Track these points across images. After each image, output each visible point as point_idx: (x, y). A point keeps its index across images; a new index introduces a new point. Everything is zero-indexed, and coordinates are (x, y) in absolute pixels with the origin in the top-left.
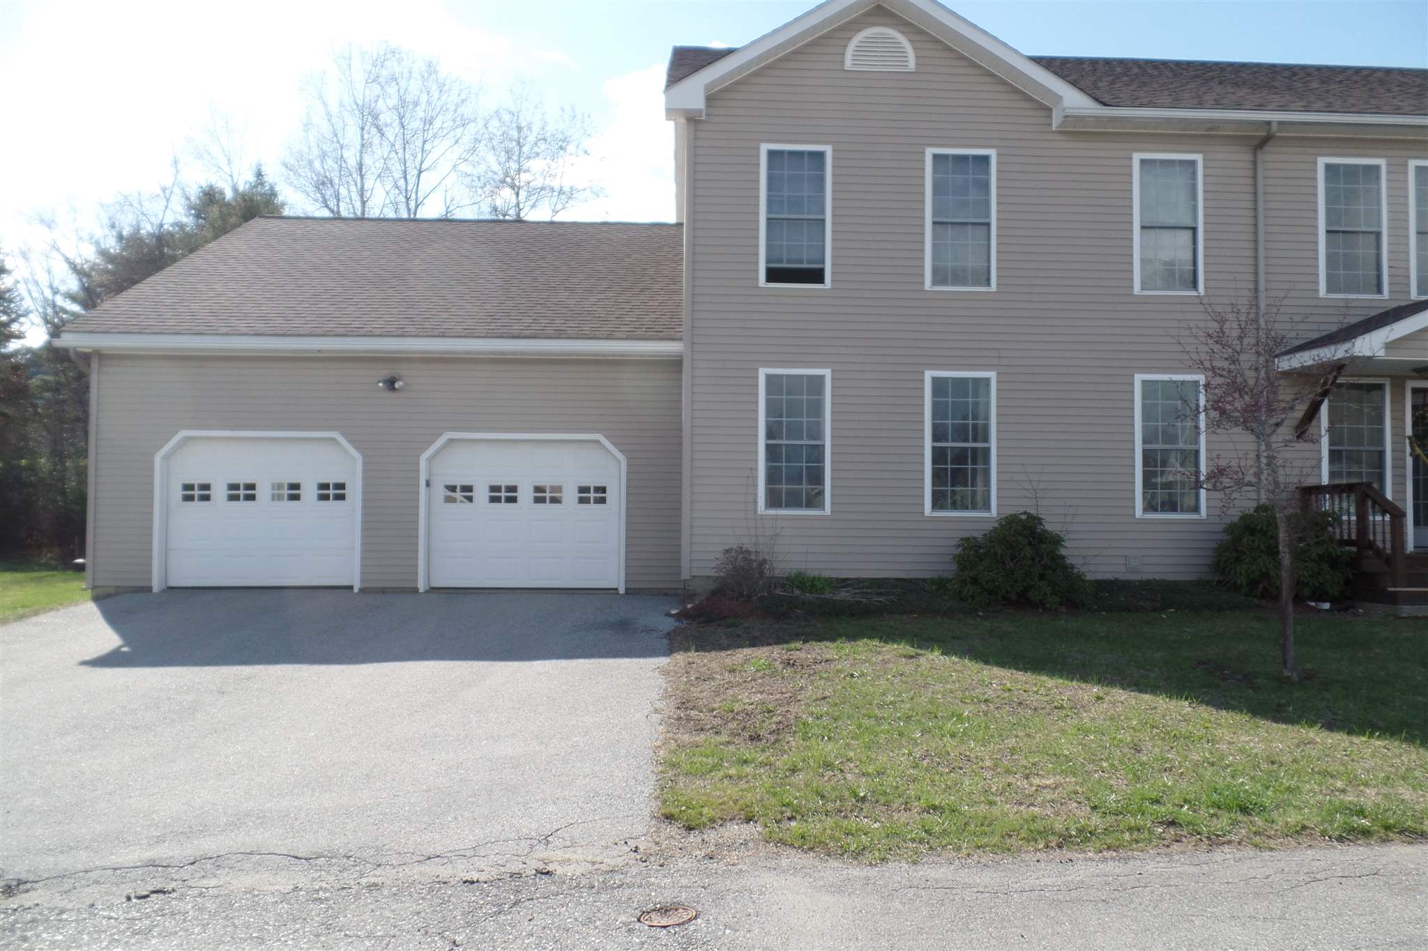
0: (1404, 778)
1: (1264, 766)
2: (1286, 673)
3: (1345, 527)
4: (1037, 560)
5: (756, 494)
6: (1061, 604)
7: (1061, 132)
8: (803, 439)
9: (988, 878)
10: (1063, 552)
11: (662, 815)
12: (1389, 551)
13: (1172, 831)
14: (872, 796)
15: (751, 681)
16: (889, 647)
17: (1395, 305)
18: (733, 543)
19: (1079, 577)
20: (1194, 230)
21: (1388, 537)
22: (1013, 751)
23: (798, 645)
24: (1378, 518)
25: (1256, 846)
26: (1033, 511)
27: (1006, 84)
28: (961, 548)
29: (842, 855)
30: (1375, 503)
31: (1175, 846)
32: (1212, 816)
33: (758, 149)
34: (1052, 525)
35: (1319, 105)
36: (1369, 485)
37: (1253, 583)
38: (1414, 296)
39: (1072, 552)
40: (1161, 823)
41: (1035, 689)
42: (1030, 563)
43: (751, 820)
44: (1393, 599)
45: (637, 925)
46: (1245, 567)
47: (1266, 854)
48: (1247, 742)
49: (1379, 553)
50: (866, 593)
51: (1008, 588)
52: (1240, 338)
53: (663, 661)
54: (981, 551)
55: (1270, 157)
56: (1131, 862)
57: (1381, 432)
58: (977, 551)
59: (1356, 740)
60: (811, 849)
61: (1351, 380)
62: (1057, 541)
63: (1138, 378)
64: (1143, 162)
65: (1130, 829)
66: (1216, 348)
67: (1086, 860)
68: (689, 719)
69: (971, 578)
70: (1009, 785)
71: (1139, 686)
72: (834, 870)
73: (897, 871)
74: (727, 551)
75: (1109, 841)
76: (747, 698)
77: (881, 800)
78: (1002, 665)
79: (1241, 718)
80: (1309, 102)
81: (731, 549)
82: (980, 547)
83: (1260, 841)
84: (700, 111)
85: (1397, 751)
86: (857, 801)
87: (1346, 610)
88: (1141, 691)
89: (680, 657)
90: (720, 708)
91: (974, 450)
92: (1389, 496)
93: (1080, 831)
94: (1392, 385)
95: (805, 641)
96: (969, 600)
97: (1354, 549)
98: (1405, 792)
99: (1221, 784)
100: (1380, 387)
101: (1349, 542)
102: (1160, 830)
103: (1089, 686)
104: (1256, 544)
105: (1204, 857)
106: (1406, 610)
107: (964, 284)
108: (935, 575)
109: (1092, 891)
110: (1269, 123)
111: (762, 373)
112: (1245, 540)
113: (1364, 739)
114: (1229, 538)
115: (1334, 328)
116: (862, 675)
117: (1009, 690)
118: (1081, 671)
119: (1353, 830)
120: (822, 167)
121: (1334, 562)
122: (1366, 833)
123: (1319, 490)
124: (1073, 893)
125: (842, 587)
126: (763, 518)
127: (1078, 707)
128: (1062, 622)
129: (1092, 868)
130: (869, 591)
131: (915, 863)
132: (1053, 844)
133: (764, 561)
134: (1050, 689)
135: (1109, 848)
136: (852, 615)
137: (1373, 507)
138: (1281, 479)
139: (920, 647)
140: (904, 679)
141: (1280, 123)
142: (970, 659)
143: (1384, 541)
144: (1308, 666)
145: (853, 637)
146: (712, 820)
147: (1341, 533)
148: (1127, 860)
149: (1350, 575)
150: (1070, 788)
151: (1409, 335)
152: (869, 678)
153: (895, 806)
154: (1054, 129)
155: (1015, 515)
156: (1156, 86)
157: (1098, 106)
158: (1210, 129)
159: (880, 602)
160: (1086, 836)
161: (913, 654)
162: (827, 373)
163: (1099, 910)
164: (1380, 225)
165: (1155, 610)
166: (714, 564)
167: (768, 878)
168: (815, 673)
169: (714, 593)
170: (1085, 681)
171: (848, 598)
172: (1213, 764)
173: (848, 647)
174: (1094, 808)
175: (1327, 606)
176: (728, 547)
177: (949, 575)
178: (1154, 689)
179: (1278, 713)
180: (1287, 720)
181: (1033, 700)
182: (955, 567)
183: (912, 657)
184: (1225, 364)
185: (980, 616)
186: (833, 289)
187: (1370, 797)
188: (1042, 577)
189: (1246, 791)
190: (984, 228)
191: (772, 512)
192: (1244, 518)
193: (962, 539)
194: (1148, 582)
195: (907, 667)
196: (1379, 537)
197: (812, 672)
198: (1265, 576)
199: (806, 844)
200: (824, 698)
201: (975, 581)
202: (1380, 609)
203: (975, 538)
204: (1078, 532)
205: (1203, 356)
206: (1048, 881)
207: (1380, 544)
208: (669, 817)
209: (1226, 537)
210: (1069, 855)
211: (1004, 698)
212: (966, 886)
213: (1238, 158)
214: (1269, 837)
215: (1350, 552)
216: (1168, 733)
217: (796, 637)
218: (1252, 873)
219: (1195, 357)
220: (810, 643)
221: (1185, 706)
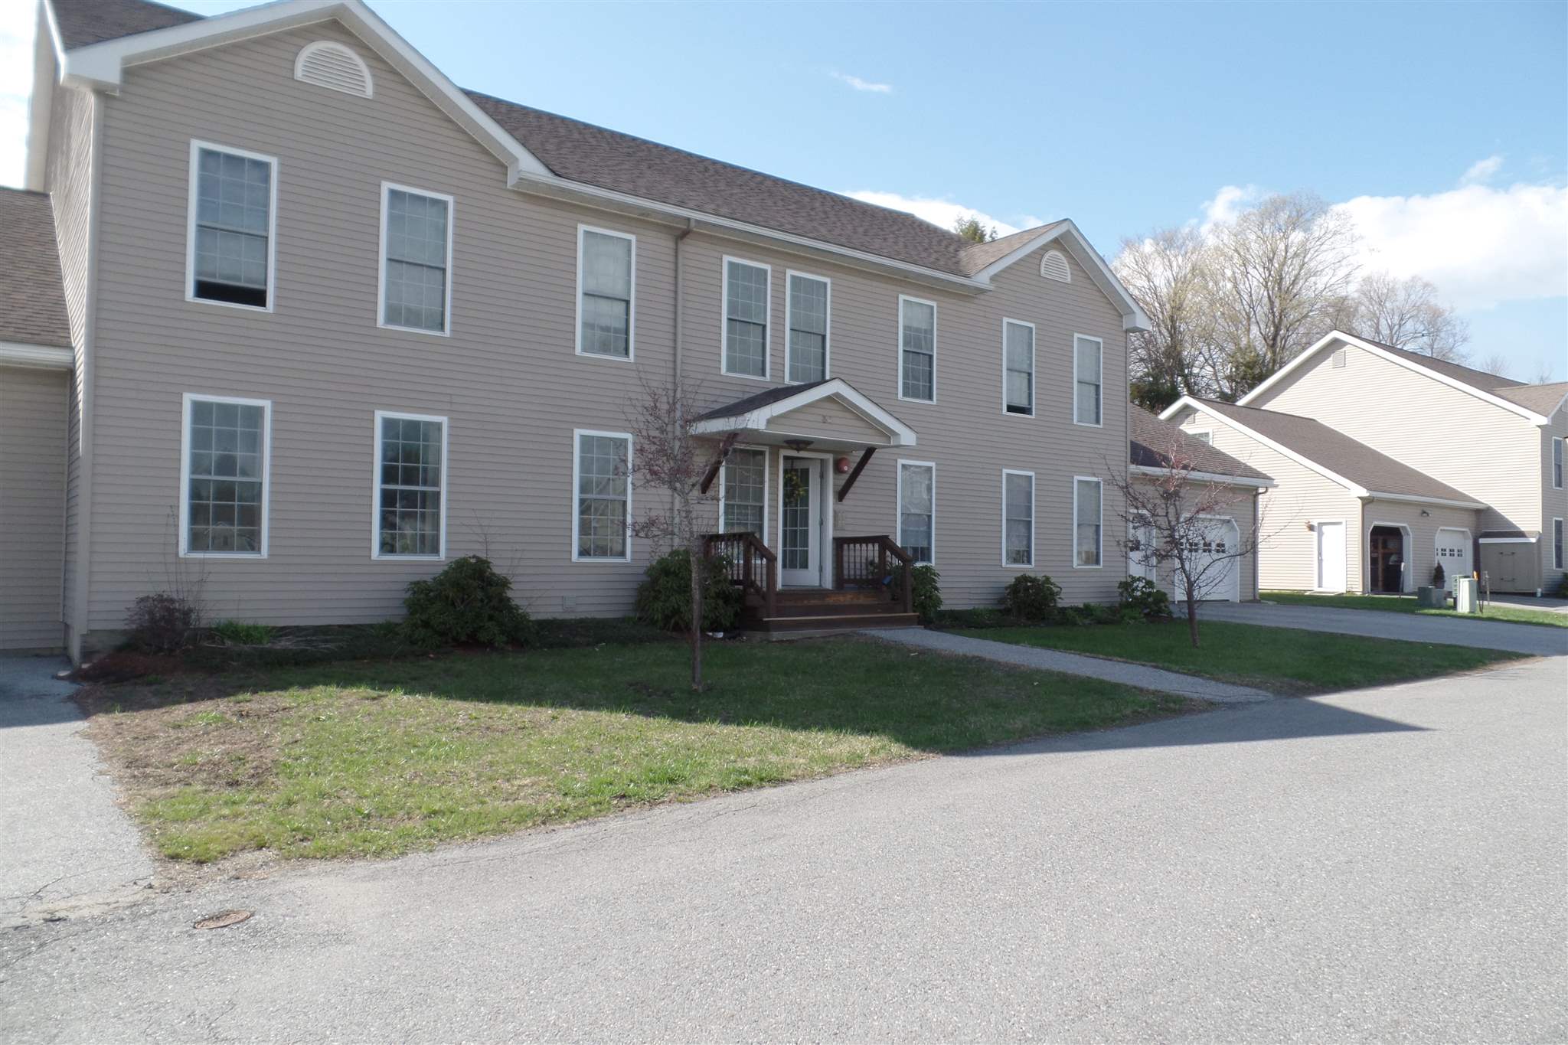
0: (772, 749)
1: (683, 752)
2: (695, 687)
3: (735, 568)
4: (486, 601)
5: (177, 536)
6: (507, 643)
7: (514, 191)
8: (235, 475)
9: (493, 851)
10: (509, 594)
11: (166, 856)
12: (765, 589)
13: (624, 801)
14: (376, 812)
15: (203, 734)
16: (347, 692)
17: (773, 387)
18: (150, 590)
19: (524, 616)
20: (628, 302)
21: (764, 577)
22: (491, 764)
23: (248, 696)
24: (758, 562)
25: (681, 802)
26: (482, 555)
27: (465, 133)
28: (410, 592)
29: (365, 856)
30: (756, 549)
31: (627, 810)
32: (650, 789)
33: (188, 145)
34: (499, 568)
35: (724, 210)
36: (753, 534)
37: (667, 618)
38: (788, 381)
39: (518, 595)
40: (616, 797)
41: (499, 716)
42: (479, 605)
43: (262, 847)
44: (766, 627)
45: (195, 931)
46: (661, 604)
47: (688, 806)
48: (670, 738)
49: (758, 590)
50: (311, 640)
51: (460, 630)
52: (669, 412)
53: (81, 725)
54: (432, 594)
55: (688, 247)
56: (598, 825)
57: (762, 490)
58: (427, 595)
59: (742, 729)
60: (334, 857)
61: (743, 447)
62: (504, 583)
63: (578, 433)
64: (586, 233)
65: (595, 804)
66: (650, 418)
67: (565, 828)
68: (146, 776)
69: (422, 621)
70: (494, 788)
71: (584, 705)
72: (360, 867)
73: (417, 859)
74: (142, 600)
75: (580, 814)
76: (211, 751)
77: (385, 813)
78: (464, 698)
79: (665, 722)
80: (718, 206)
81: (148, 597)
82: (431, 591)
83: (683, 799)
84: (113, 87)
85: (768, 733)
86: (364, 818)
87: (734, 638)
88: (588, 709)
89: (102, 719)
90: (179, 762)
91: (424, 493)
92: (766, 544)
93: (558, 811)
94: (770, 453)
95: (255, 692)
96: (420, 643)
97: (741, 587)
98: (773, 758)
99: (655, 767)
100: (762, 453)
101: (738, 582)
102: (615, 802)
103: (544, 709)
104: (669, 585)
105: (647, 813)
106: (776, 635)
107: (417, 325)
108: (381, 621)
109: (574, 846)
110: (689, 219)
111: (188, 399)
112: (661, 581)
113: (747, 728)
114: (649, 579)
115: (732, 402)
116: (330, 718)
117: (476, 718)
118: (537, 698)
119: (741, 783)
120: (266, 179)
121: (726, 597)
122: (749, 784)
123: (717, 538)
124: (561, 849)
125: (281, 636)
126: (186, 562)
127: (536, 726)
128: (510, 659)
129: (570, 833)
130: (314, 638)
131: (431, 851)
132: (539, 822)
133: (190, 610)
134: (511, 715)
135: (581, 818)
136: (297, 664)
137: (755, 552)
138: (695, 529)
139: (381, 689)
140: (372, 718)
141: (698, 221)
142: (435, 696)
143: (761, 581)
144: (709, 681)
145: (306, 684)
146: (223, 853)
147: (732, 575)
148: (594, 824)
149: (739, 610)
150: (544, 784)
151: (784, 414)
152: (336, 720)
153: (399, 817)
154: (508, 187)
155: (464, 559)
156: (596, 159)
157: (550, 175)
158: (643, 215)
159: (328, 649)
160: (562, 814)
161: (376, 696)
162: (266, 404)
163: (581, 855)
164: (765, 320)
165: (588, 645)
166: (125, 616)
167: (305, 882)
168: (275, 721)
169: (120, 649)
170: (541, 705)
171: (291, 647)
172: (647, 755)
173: (305, 695)
174: (566, 794)
175: (721, 635)
176: (141, 595)
177: (398, 620)
178: (597, 706)
179: (690, 716)
180: (697, 720)
181: (500, 724)
182: (404, 611)
183: (374, 699)
184: (656, 433)
185: (432, 659)
186: (275, 314)
187: (751, 762)
188: (491, 618)
189: (672, 768)
190: (439, 274)
191: (199, 555)
192: (661, 561)
193: (411, 583)
194: (582, 621)
195: (374, 708)
196: (758, 578)
197: (272, 720)
198: (676, 611)
199: (328, 855)
200: (296, 742)
201: (426, 624)
202: (758, 636)
203: (425, 582)
204: (523, 574)
205: (642, 426)
206: (541, 845)
207: (759, 583)
208: (175, 857)
209: (645, 578)
210: (552, 828)
211: (473, 725)
212: (477, 859)
213: (665, 244)
214: (689, 795)
215: (739, 589)
216: (613, 737)
217: (241, 688)
218: (679, 817)
219: (636, 426)
220: (260, 693)
221: (622, 717)
